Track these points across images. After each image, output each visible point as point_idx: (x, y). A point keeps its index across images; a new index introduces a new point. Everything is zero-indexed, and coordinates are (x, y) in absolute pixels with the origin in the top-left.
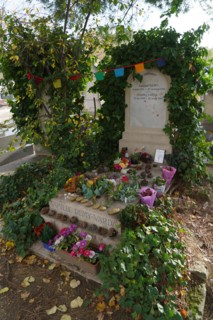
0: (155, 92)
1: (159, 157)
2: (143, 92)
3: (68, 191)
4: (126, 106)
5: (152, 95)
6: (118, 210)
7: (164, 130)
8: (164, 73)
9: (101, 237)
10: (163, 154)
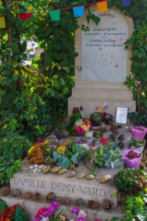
0: (113, 37)
1: (121, 117)
2: (98, 37)
3: (33, 163)
4: (77, 55)
5: (110, 41)
6: (109, 176)
7: (126, 83)
8: (125, 14)
9: (94, 211)
10: (126, 112)
